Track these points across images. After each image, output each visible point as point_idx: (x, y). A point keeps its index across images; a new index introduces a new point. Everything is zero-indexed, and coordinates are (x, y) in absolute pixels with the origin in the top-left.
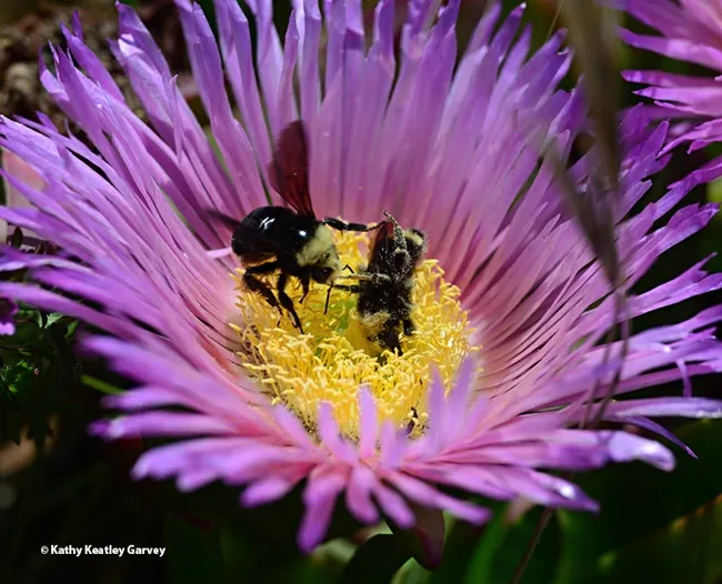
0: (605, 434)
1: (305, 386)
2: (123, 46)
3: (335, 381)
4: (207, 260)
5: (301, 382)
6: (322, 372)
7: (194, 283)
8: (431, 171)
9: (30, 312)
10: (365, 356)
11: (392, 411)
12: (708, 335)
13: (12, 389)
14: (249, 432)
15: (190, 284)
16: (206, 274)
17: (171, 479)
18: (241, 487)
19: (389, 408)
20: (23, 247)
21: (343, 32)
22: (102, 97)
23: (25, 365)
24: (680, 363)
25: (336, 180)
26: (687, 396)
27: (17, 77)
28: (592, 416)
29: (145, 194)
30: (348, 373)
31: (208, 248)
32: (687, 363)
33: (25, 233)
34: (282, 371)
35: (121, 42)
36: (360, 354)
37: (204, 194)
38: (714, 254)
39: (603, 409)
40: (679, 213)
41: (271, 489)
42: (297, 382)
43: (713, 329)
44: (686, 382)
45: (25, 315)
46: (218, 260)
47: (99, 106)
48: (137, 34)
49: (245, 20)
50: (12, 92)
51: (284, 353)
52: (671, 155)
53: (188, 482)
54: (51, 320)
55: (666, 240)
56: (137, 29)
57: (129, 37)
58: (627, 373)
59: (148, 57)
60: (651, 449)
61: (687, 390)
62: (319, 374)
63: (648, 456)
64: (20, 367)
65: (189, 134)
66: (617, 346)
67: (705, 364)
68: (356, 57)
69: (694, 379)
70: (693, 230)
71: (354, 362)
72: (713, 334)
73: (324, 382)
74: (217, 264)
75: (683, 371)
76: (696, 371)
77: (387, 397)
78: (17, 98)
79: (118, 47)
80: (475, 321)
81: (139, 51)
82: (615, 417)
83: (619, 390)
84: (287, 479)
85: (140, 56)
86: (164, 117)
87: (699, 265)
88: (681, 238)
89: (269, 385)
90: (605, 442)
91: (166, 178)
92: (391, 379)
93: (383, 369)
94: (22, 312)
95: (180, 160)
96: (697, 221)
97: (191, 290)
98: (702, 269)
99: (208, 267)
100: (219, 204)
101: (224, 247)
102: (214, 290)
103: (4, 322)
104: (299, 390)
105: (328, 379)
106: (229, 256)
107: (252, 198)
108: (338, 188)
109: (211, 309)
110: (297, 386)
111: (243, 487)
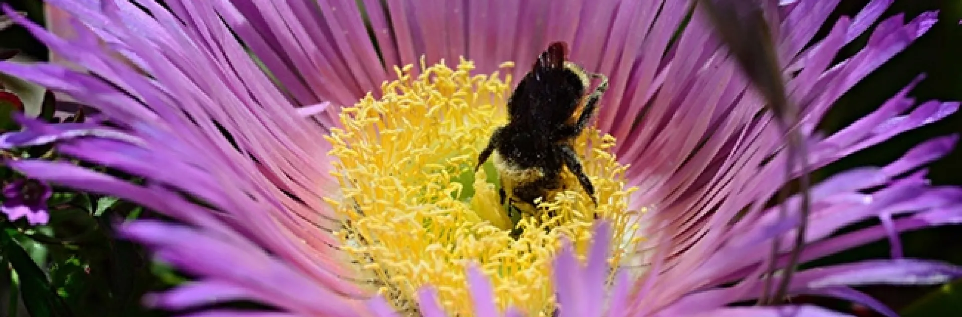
0: (788, 310)
1: (416, 270)
4: (296, 119)
5: (412, 266)
6: (437, 252)
7: (278, 149)
9: (68, 195)
10: (493, 229)
11: (527, 297)
12: (917, 180)
13: (61, 293)
15: (273, 151)
16: (295, 138)
19: (524, 292)
20: (58, 114)
23: (76, 262)
24: (885, 216)
26: (896, 257)
28: (774, 290)
30: (471, 251)
31: (298, 104)
32: (895, 217)
33: (59, 97)
34: (387, 253)
36: (487, 227)
37: (289, 35)
38: (922, 77)
39: (787, 280)
40: (880, 28)
42: (407, 266)
43: (924, 172)
44: (894, 240)
45: (62, 199)
46: (312, 118)
51: (389, 229)
54: (104, 205)
55: (867, 62)
58: (813, 234)
61: (897, 248)
62: (434, 256)
64: (71, 264)
66: (794, 203)
67: (918, 217)
69: (905, 236)
70: (898, 48)
71: (478, 237)
72: (926, 177)
73: (440, 264)
74: (311, 125)
75: (889, 227)
76: (906, 225)
77: (521, 281)
82: (807, 289)
83: (807, 257)
87: (905, 91)
88: (884, 58)
89: (376, 272)
91: (238, 18)
92: (527, 256)
93: (519, 245)
94: (57, 195)
96: (903, 36)
97: (275, 159)
98: (908, 96)
99: (297, 128)
100: (311, 47)
101: (319, 102)
102: (307, 158)
103: (34, 209)
104: (409, 275)
105: (447, 259)
106: (325, 114)
107: (352, 39)
108: (461, 20)
109: (302, 180)
110: (406, 271)
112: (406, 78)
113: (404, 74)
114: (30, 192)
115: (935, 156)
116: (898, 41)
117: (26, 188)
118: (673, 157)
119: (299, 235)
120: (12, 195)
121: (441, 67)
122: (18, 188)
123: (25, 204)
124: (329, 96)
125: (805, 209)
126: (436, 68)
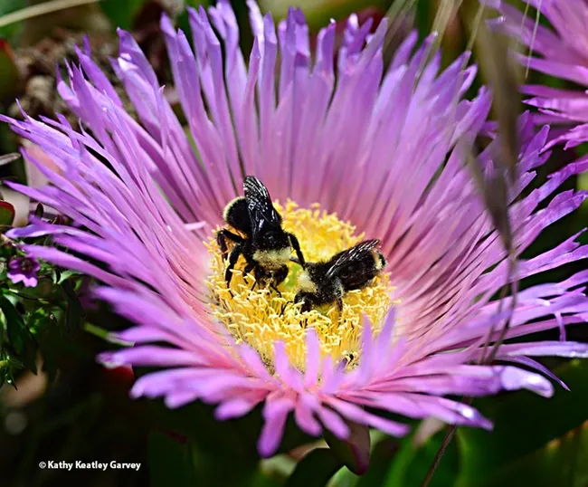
0: (498, 368)
1: (262, 330)
2: (121, 62)
3: (286, 326)
4: (185, 231)
5: (259, 327)
6: (275, 319)
7: (175, 249)
8: (362, 162)
11: (330, 350)
12: (579, 292)
13: (32, 330)
14: (219, 364)
16: (185, 243)
17: (161, 399)
18: (214, 406)
19: (328, 347)
21: (294, 54)
22: (106, 101)
23: (42, 312)
24: (558, 314)
25: (286, 170)
26: (563, 340)
27: (36, 88)
28: (487, 356)
29: (138, 179)
31: (186, 222)
32: (563, 315)
33: (46, 209)
34: (244, 318)
35: (120, 60)
38: (585, 229)
39: (495, 351)
40: (557, 197)
41: (238, 407)
42: (257, 328)
43: (584, 288)
44: (562, 329)
46: (193, 231)
47: (105, 109)
48: (133, 54)
49: (218, 44)
50: (33, 100)
52: (550, 152)
53: (173, 401)
54: (64, 276)
55: (547, 218)
56: (133, 49)
57: (127, 56)
59: (142, 72)
60: (534, 380)
61: (563, 335)
62: (273, 321)
63: (532, 385)
64: (38, 314)
65: (172, 133)
66: (508, 300)
67: (577, 315)
68: (303, 73)
69: (568, 327)
70: (569, 211)
72: (583, 292)
73: (277, 327)
74: (192, 235)
75: (560, 321)
76: (570, 321)
78: (36, 105)
79: (118, 64)
80: (395, 281)
81: (135, 67)
82: (507, 356)
83: (509, 335)
84: (249, 400)
85: (136, 71)
86: (153, 120)
87: (574, 237)
88: (559, 217)
89: (233, 329)
90: (498, 375)
91: (153, 166)
95: (165, 153)
96: (571, 203)
97: (174, 255)
98: (575, 241)
99: (185, 237)
100: (196, 187)
101: (198, 221)
103: (28, 276)
104: (257, 333)
105: (280, 325)
106: (202, 229)
107: (221, 184)
109: (188, 269)
110: (256, 330)
111: (216, 405)
114: (26, 266)
116: (568, 206)
117: (24, 263)
118: (417, 270)
119: (188, 303)
120: (15, 267)
122: (19, 263)
123: (23, 273)
124: (204, 218)
125: (513, 305)
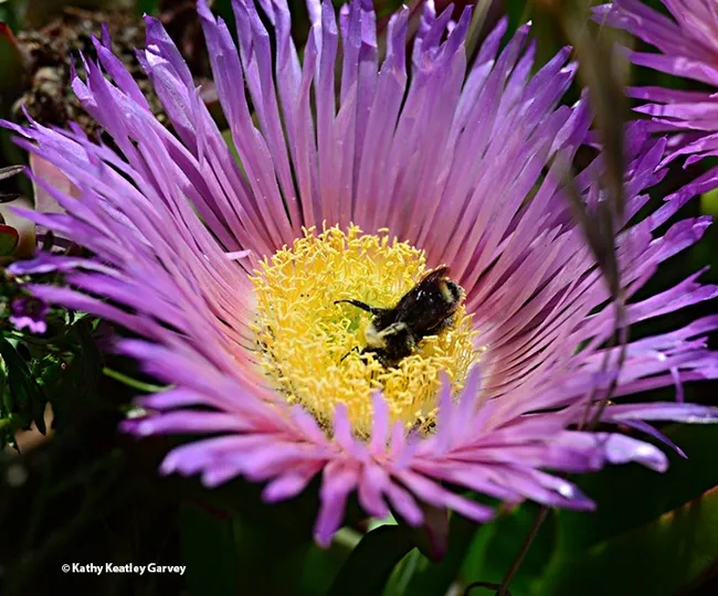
0: (602, 436)
1: (319, 386)
2: (150, 56)
3: (347, 380)
4: (225, 261)
5: (316, 381)
6: (335, 373)
7: (213, 283)
8: (440, 178)
9: (59, 311)
11: (401, 410)
12: (701, 342)
13: (39, 381)
14: (266, 428)
15: (211, 286)
16: (224, 275)
17: (198, 475)
19: (398, 407)
20: (55, 248)
21: (359, 46)
22: (130, 105)
23: (51, 359)
24: (674, 370)
25: (349, 187)
26: (679, 402)
27: (44, 80)
28: (590, 418)
29: (169, 199)
31: (226, 250)
32: (680, 370)
33: (57, 235)
35: (147, 52)
38: (707, 268)
39: (600, 412)
40: (674, 226)
41: (289, 486)
42: (312, 382)
43: (705, 339)
44: (679, 387)
45: (56, 313)
46: (237, 261)
47: (128, 115)
48: (162, 45)
49: (267, 34)
50: (39, 95)
52: (668, 169)
53: (211, 479)
54: (77, 317)
55: (662, 251)
56: (164, 40)
57: (155, 48)
59: (173, 67)
60: (645, 451)
61: (680, 396)
62: (332, 375)
63: (642, 458)
64: (47, 360)
65: (211, 141)
66: (616, 351)
67: (696, 371)
68: (369, 67)
69: (686, 384)
70: (687, 243)
72: (705, 342)
73: (337, 383)
74: (235, 266)
75: (676, 377)
76: (689, 377)
78: (44, 100)
79: (144, 57)
80: (479, 323)
81: (165, 61)
82: (612, 419)
83: (617, 393)
84: (302, 474)
85: (167, 66)
86: (187, 124)
87: (694, 277)
88: (676, 250)
89: (284, 383)
90: (602, 444)
91: (187, 182)
94: (53, 311)
95: (202, 165)
96: (692, 233)
97: (211, 290)
98: (696, 281)
99: (226, 268)
100: (239, 208)
101: (242, 249)
102: (232, 291)
103: (36, 319)
104: (313, 389)
105: (341, 379)
106: (247, 257)
107: (269, 203)
108: (350, 194)
109: (230, 309)
110: (311, 384)
111: (264, 483)
112: (310, 236)
113: (309, 233)
114: (33, 307)
115: (713, 327)
116: (688, 238)
117: (30, 304)
118: (506, 309)
119: (231, 352)
120: (19, 309)
121: (336, 230)
122: (23, 304)
123: (30, 315)
124: (250, 245)
126: (333, 229)
